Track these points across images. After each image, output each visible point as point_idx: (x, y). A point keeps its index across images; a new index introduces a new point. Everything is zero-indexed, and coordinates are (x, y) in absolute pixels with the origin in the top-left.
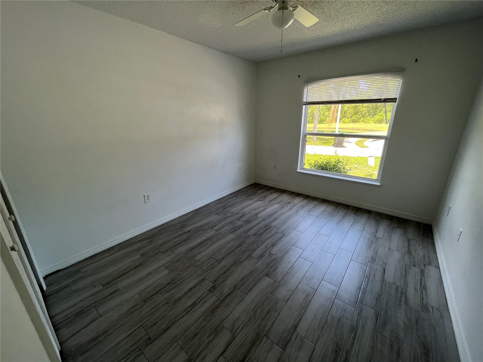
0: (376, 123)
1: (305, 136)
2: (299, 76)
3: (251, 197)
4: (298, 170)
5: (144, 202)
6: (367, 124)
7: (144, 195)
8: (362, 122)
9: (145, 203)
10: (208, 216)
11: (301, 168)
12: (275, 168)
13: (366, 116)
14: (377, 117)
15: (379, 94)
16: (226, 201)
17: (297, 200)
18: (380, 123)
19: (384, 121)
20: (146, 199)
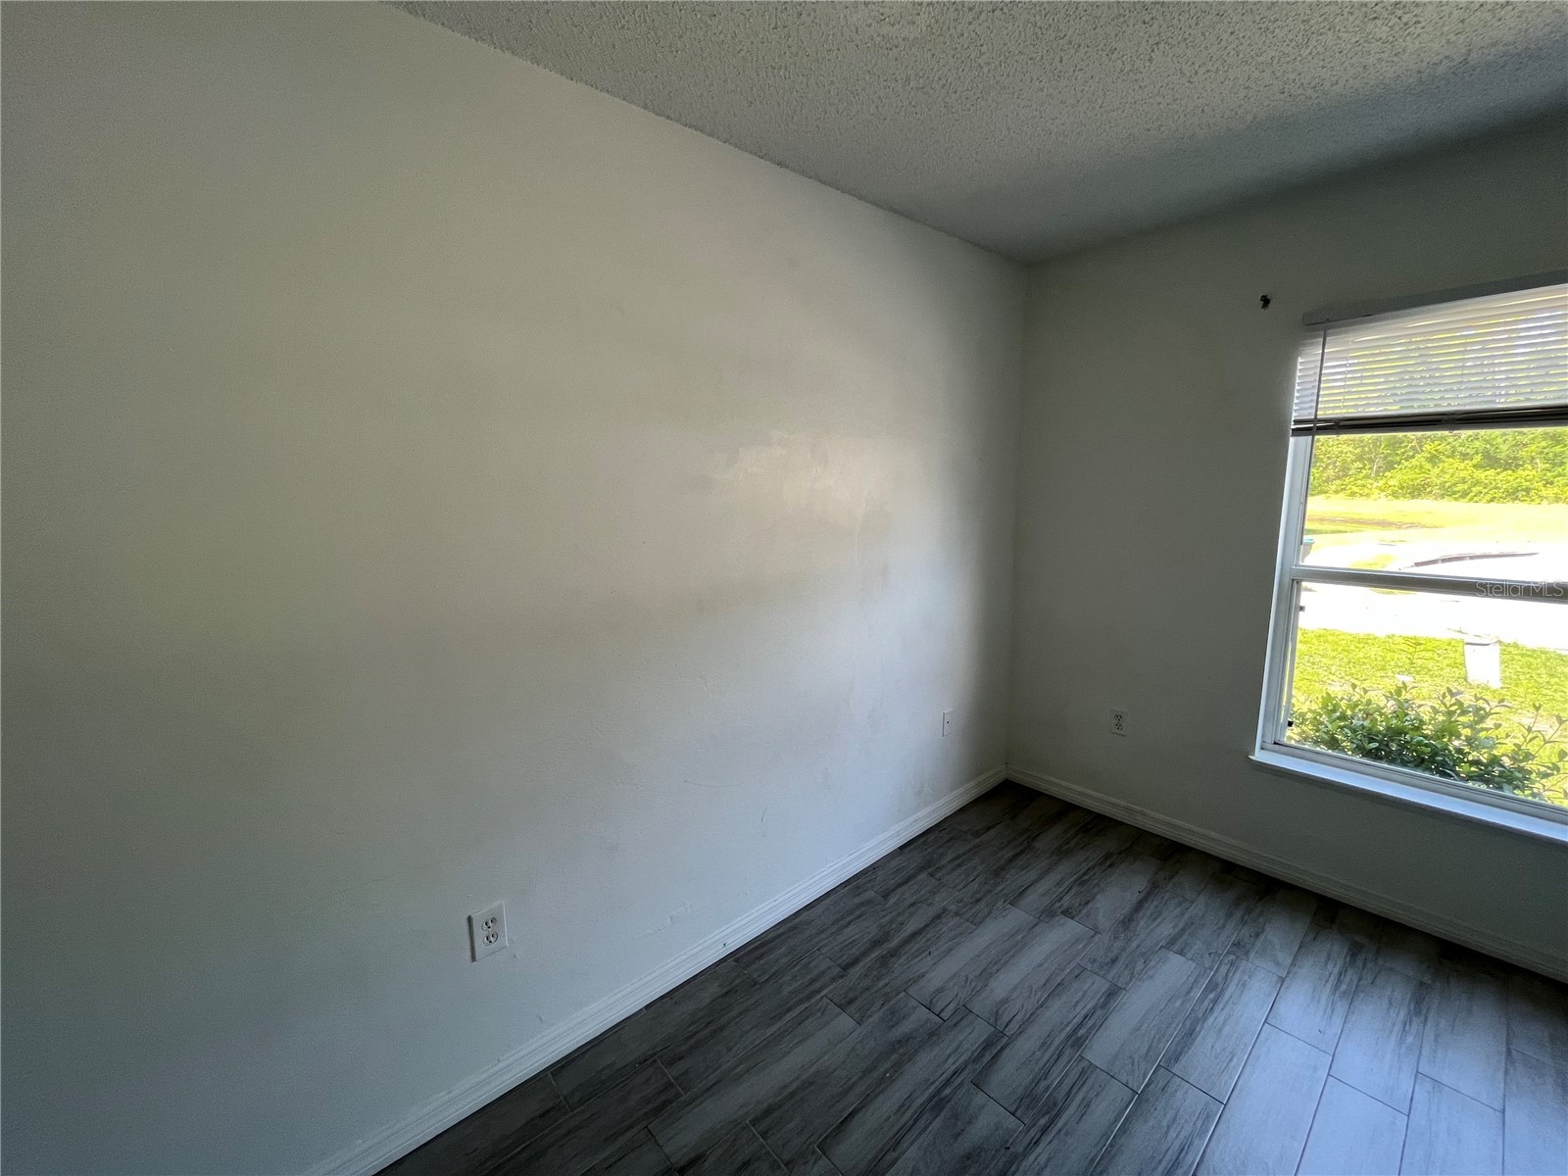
0: (1395, 495)
1: (1295, 582)
2: (1266, 301)
3: (1014, 879)
4: (1259, 756)
5: (469, 953)
6: (1358, 500)
7: (470, 919)
8: (1336, 492)
9: (473, 959)
10: (799, 1022)
11: (1269, 740)
12: (1119, 726)
13: (1350, 473)
14: (1395, 478)
15: (1403, 397)
16: (886, 895)
17: (1280, 934)
18: (1413, 497)
19: (1428, 490)
20: (480, 934)
